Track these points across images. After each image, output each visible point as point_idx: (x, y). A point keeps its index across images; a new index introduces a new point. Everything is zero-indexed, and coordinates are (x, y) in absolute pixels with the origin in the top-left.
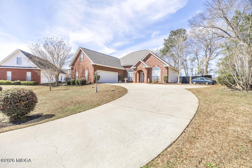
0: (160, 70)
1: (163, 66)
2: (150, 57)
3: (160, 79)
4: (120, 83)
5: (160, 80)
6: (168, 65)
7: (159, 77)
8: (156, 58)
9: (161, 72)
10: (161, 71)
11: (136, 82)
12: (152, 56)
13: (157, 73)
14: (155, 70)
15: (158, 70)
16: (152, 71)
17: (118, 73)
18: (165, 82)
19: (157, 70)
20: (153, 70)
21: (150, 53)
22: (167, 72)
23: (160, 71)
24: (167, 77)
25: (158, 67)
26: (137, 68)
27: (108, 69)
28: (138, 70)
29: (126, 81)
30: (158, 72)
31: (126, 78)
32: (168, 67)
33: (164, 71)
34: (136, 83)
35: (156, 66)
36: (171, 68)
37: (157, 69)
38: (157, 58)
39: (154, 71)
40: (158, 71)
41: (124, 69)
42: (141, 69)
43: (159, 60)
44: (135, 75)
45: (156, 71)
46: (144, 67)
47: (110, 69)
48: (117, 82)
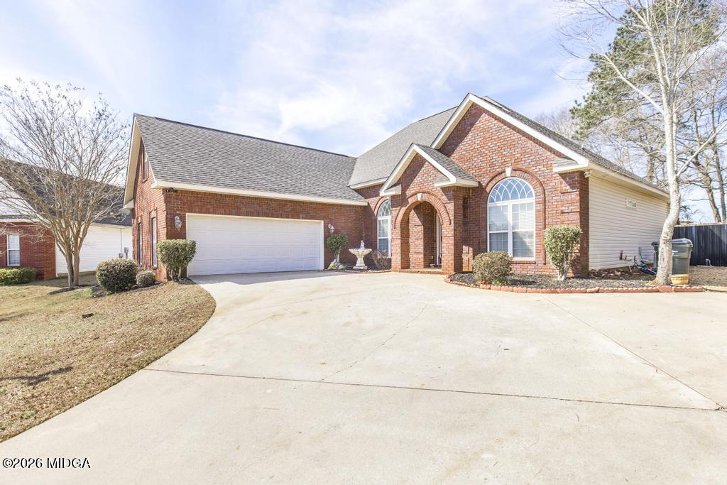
0: (530, 195)
1: (549, 167)
2: (472, 125)
3: (534, 249)
4: (331, 270)
5: (533, 259)
6: (582, 163)
7: (527, 240)
8: (509, 125)
9: (541, 207)
10: (541, 198)
11: (406, 265)
12: (484, 117)
13: (515, 217)
14: (505, 198)
15: (523, 196)
16: (489, 205)
17: (322, 222)
18: (563, 272)
19: (514, 196)
20: (492, 201)
21: (474, 105)
22: (576, 207)
23: (532, 200)
24: (583, 237)
25: (518, 180)
26: (408, 193)
27: (258, 208)
28: (411, 201)
29: (360, 263)
30: (523, 206)
31: (362, 244)
32: (581, 173)
33: (554, 199)
34: (403, 274)
35: (508, 171)
36: (603, 179)
37: (515, 192)
38: (514, 128)
39: (499, 204)
40: (518, 201)
41: (361, 202)
42: (426, 198)
43: (524, 134)
44: (398, 230)
45: (509, 203)
46: (438, 185)
47: (274, 205)
48: (322, 267)
